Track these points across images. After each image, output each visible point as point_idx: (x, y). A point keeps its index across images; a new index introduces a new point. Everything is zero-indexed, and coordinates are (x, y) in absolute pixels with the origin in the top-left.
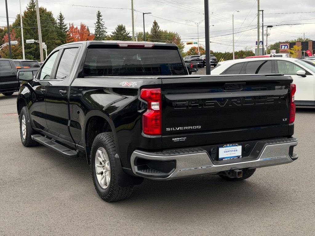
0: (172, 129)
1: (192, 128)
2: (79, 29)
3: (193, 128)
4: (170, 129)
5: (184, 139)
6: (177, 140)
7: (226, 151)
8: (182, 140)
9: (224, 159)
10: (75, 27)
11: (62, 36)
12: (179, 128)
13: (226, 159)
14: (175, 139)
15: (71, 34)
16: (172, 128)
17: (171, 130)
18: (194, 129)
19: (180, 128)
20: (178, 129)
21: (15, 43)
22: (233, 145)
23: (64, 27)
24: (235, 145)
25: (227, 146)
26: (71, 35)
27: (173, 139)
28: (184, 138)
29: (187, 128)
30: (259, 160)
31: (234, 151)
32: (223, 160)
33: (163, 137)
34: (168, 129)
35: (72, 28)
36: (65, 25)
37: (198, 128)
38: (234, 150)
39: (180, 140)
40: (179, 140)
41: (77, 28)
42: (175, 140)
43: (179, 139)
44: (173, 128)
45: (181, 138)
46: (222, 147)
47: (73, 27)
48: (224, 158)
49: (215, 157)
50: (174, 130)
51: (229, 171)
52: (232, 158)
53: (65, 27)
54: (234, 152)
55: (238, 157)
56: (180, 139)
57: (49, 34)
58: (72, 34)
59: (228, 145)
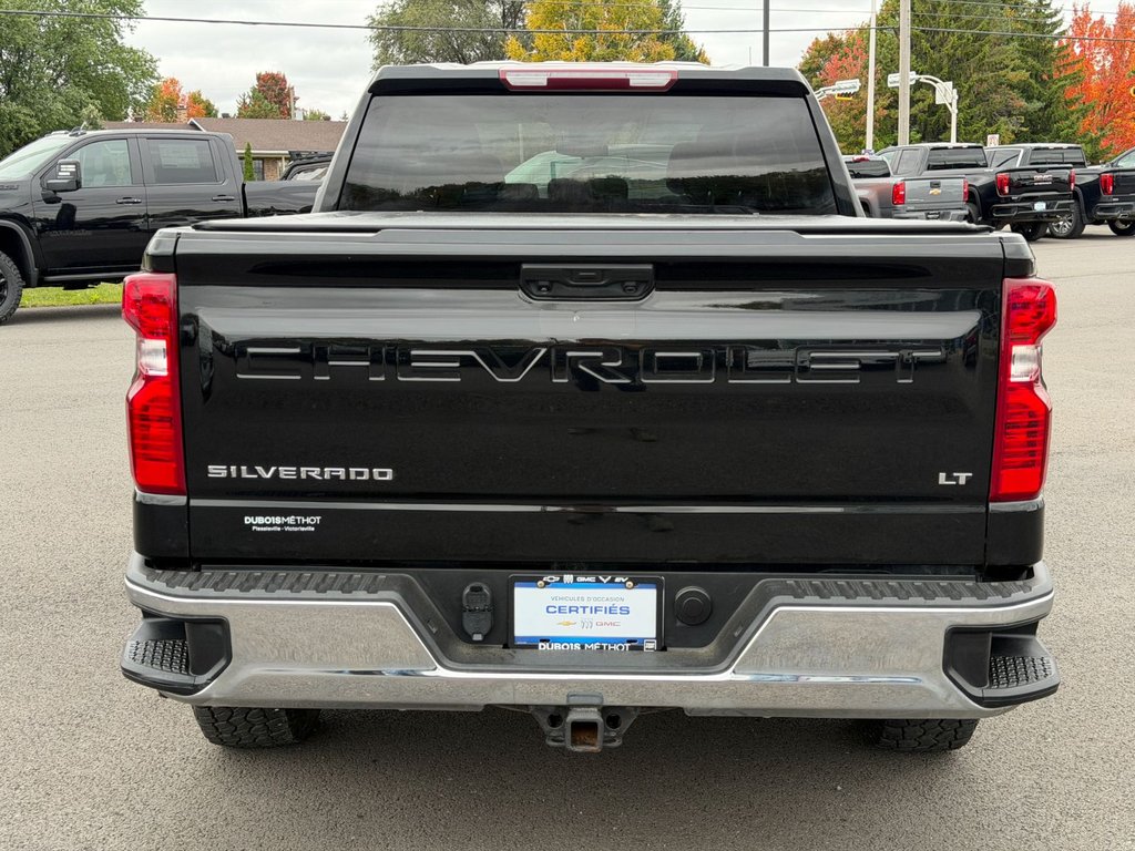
0: (239, 471)
1: (343, 477)
2: (1112, 27)
3: (353, 477)
4: (228, 469)
5: (306, 525)
6: (271, 525)
7: (558, 604)
8: (297, 525)
9: (543, 647)
10: (1095, 17)
11: (1036, 56)
12: (273, 469)
13: (557, 646)
14: (260, 520)
15: (1077, 44)
16: (233, 468)
17: (234, 475)
18: (356, 480)
19: (277, 472)
20: (269, 476)
21: (850, 88)
22: (598, 581)
23: (1049, 21)
24: (612, 581)
25: (561, 580)
26: (1077, 51)
27: (248, 520)
28: (308, 520)
29: (315, 472)
30: (727, 676)
31: (611, 611)
32: (536, 647)
33: (194, 503)
34: (217, 471)
35: (1081, 22)
36: (1056, 13)
37: (377, 477)
38: (609, 604)
39: (287, 529)
40: (281, 525)
41: (1101, 22)
42: (258, 525)
43: (278, 520)
44: (244, 468)
45: (290, 520)
46: (532, 581)
47: (1086, 18)
48: (544, 640)
49: (485, 631)
50: (245, 475)
51: (551, 711)
52: (595, 646)
53: (1055, 19)
54: (609, 618)
55: (636, 645)
56: (286, 524)
57: (987, 48)
58: (1080, 46)
59: (568, 578)
